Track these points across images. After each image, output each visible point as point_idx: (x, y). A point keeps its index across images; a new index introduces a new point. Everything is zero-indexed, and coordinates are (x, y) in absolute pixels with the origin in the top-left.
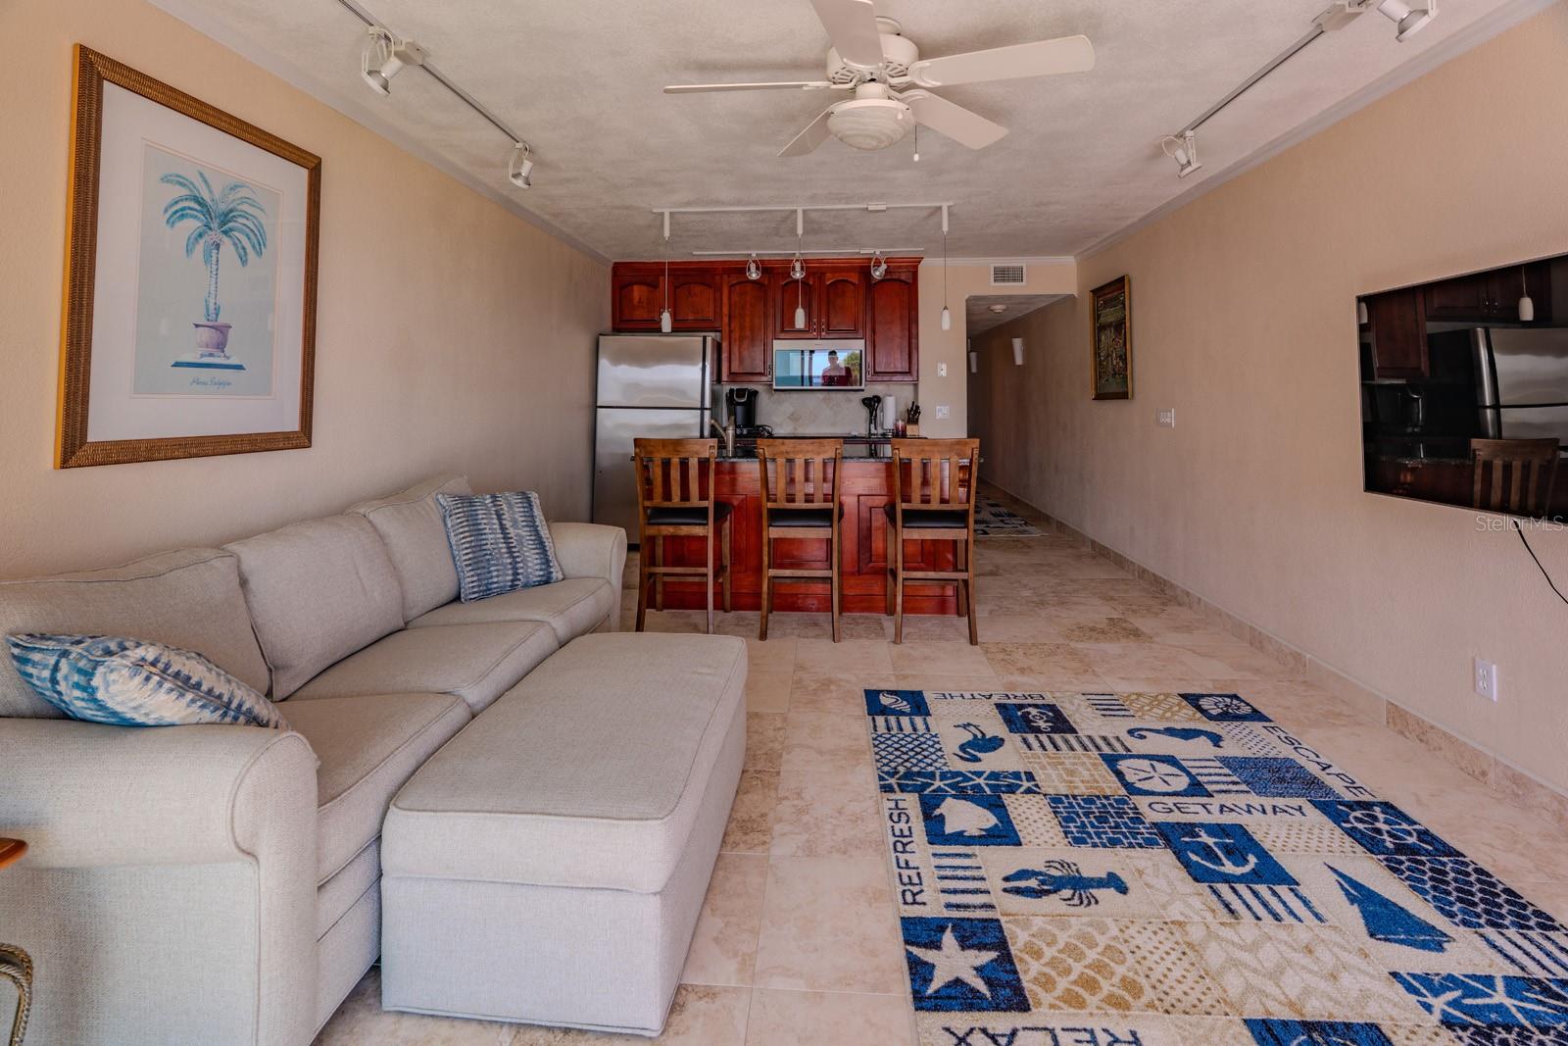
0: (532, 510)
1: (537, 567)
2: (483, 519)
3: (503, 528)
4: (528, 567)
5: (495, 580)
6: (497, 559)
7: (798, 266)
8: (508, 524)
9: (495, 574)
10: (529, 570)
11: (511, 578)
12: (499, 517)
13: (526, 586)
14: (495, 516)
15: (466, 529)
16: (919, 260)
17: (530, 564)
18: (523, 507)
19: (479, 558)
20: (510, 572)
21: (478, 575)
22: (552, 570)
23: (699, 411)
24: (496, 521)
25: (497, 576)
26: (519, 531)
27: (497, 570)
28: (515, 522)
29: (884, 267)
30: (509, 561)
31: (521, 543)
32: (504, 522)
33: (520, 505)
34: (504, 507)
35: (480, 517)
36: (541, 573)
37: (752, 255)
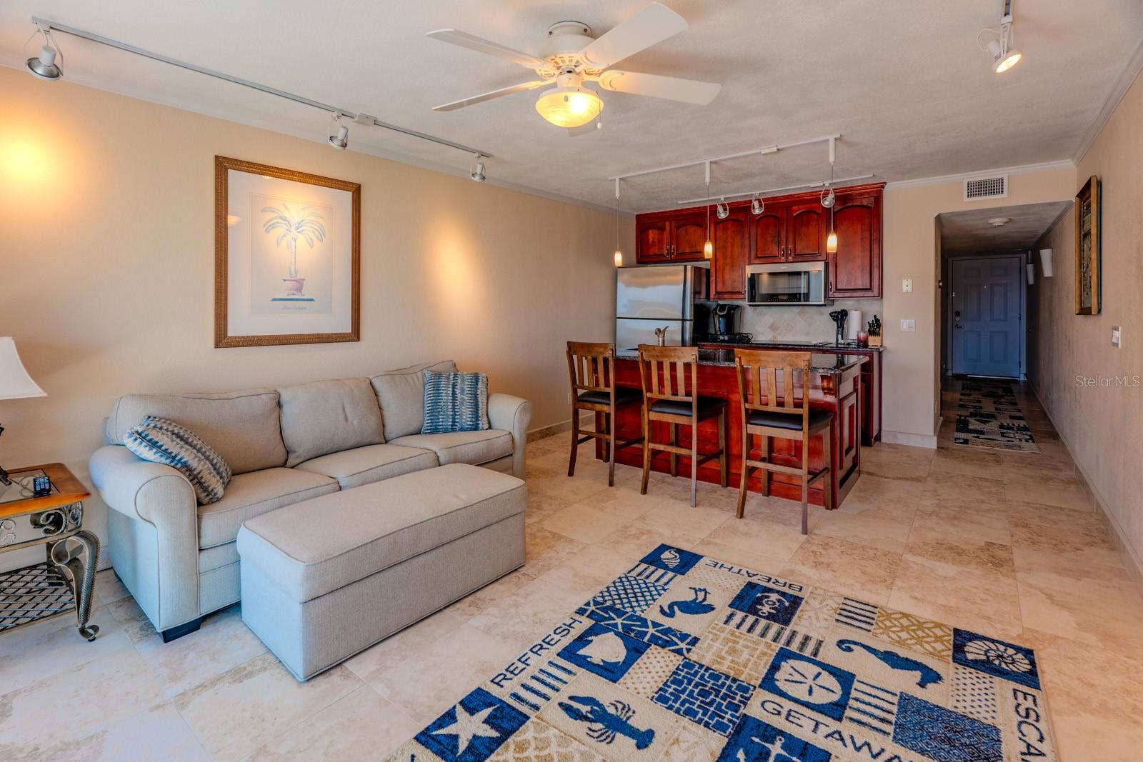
0: (477, 384)
1: (469, 419)
3: (454, 393)
4: (463, 418)
5: (441, 424)
6: (444, 412)
8: (458, 391)
9: (441, 420)
10: (463, 421)
11: (451, 424)
12: (454, 386)
13: (462, 430)
14: (451, 386)
15: (432, 392)
16: (882, 185)
17: (464, 417)
18: (471, 382)
19: (435, 410)
20: (451, 420)
21: (431, 419)
22: (479, 422)
23: (681, 322)
24: (451, 389)
25: (442, 422)
26: (464, 396)
27: (443, 418)
28: (462, 391)
29: (831, 196)
30: (451, 413)
31: (462, 404)
32: (456, 391)
34: (459, 381)
35: (443, 388)
36: (471, 423)
37: (720, 199)
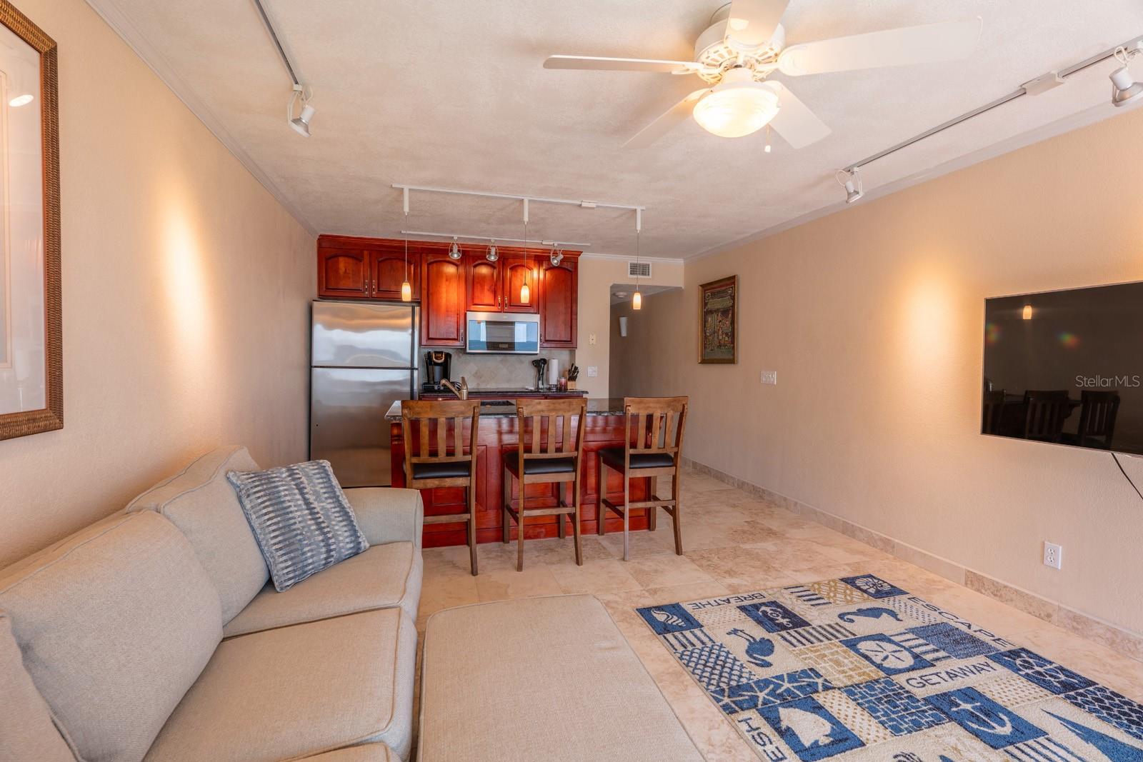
1: (348, 540)
2: (286, 495)
3: (307, 503)
4: (340, 542)
5: (310, 561)
6: (309, 538)
7: (493, 251)
8: (312, 498)
9: (309, 554)
10: (341, 545)
11: (325, 556)
12: (301, 490)
13: (341, 561)
14: (296, 491)
15: (270, 509)
16: (578, 253)
17: (341, 538)
18: (322, 478)
19: (290, 541)
20: (324, 550)
21: (291, 559)
22: (360, 540)
23: (409, 371)
24: (298, 497)
25: (312, 557)
26: (324, 504)
27: (311, 550)
28: (316, 493)
30: (321, 538)
31: (328, 517)
32: (307, 496)
33: (318, 476)
34: (304, 479)
35: (283, 493)
36: (352, 545)
37: (453, 237)
